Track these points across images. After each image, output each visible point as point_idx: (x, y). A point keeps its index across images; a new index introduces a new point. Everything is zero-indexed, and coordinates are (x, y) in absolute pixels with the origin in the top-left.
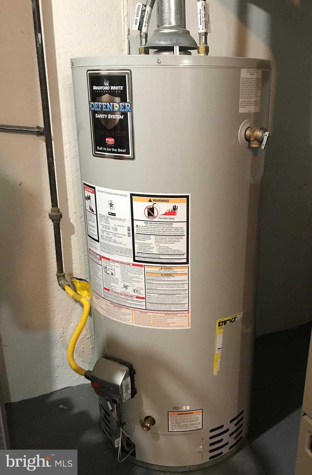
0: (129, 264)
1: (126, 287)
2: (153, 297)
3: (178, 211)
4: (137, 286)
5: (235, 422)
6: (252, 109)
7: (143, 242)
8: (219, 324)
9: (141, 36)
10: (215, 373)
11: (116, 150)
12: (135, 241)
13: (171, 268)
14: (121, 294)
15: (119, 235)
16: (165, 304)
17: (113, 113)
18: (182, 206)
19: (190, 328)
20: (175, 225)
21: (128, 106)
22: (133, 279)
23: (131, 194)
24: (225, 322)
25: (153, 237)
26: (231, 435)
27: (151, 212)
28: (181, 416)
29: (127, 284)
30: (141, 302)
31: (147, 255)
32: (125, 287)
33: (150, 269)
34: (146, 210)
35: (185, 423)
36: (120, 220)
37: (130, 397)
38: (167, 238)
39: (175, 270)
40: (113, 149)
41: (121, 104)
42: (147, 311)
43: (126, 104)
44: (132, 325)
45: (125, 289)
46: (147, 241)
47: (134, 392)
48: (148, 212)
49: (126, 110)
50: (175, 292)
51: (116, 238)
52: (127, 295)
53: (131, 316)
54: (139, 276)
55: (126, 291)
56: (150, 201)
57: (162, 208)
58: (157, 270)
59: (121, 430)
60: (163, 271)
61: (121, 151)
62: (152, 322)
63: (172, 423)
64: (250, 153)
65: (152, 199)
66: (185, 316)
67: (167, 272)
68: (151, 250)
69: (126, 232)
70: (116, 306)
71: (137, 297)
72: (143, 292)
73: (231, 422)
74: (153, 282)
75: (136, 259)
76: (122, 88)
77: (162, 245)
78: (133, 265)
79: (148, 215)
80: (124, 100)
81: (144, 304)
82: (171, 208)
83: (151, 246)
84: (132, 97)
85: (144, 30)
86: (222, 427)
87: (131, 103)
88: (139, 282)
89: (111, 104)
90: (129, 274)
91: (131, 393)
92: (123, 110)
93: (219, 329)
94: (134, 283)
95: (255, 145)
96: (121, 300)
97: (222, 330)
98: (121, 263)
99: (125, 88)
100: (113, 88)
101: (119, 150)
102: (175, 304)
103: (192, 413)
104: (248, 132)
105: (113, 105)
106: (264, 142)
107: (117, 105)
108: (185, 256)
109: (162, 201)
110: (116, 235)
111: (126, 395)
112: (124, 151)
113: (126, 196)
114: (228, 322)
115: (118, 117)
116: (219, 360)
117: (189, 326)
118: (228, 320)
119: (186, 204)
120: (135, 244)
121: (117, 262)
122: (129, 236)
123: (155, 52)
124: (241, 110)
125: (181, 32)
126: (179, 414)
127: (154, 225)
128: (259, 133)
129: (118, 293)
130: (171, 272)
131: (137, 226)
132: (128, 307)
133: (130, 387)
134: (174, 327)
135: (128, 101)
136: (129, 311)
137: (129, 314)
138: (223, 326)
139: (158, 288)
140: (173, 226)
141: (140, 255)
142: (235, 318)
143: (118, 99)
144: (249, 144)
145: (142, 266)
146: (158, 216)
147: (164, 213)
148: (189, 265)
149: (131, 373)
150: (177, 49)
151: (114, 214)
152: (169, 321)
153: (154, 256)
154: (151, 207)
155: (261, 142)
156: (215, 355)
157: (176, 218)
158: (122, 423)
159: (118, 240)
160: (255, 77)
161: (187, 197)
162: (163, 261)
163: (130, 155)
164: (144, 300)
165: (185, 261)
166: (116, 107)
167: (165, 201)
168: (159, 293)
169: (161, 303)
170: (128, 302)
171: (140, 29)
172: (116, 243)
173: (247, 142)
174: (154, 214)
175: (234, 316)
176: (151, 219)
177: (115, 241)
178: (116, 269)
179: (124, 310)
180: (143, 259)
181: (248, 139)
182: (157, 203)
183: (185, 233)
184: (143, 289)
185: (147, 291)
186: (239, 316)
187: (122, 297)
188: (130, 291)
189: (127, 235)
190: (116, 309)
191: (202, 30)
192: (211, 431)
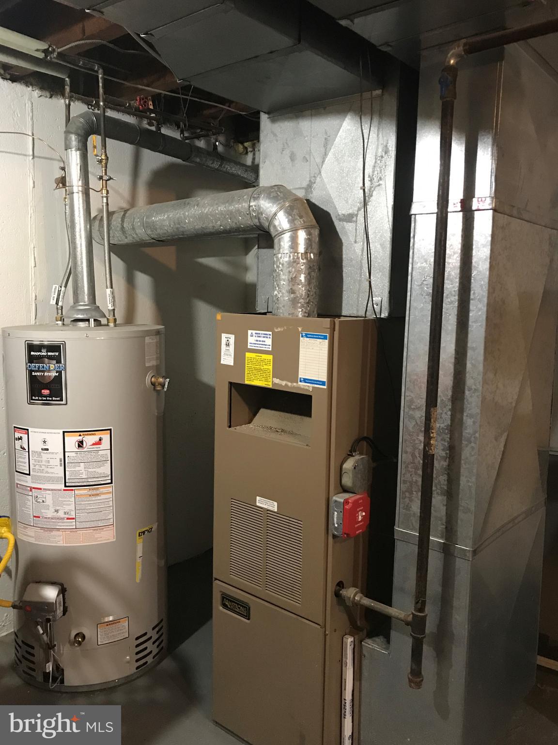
0: (60, 490)
1: (57, 511)
2: (82, 516)
3: (103, 442)
4: (67, 508)
5: (157, 629)
6: (154, 363)
7: (74, 469)
8: (139, 534)
9: (57, 308)
10: (138, 580)
11: (51, 399)
12: (66, 469)
13: (98, 489)
14: (52, 519)
15: (51, 467)
16: (93, 521)
17: (49, 371)
18: (106, 437)
19: (115, 540)
20: (101, 453)
21: (62, 366)
22: (64, 503)
23: (63, 432)
24: (144, 532)
25: (82, 465)
26: (154, 643)
27: (80, 444)
28: (109, 626)
29: (58, 508)
30: (72, 522)
31: (77, 480)
32: (55, 511)
33: (79, 492)
34: (77, 443)
35: (113, 634)
36: (53, 453)
37: (62, 615)
38: (94, 463)
39: (101, 490)
40: (48, 398)
41: (56, 365)
42: (77, 530)
43: (61, 365)
44: (62, 545)
45: (56, 513)
46: (77, 469)
47: (65, 611)
48: (78, 444)
49: (61, 369)
50: (102, 509)
51: (48, 469)
52: (58, 519)
53: (62, 537)
54: (69, 499)
55: (57, 515)
56: (80, 435)
57: (89, 440)
58: (86, 492)
59: (52, 652)
60: (90, 492)
61: (56, 399)
62: (81, 539)
63: (101, 635)
64: (155, 394)
65: (81, 433)
66: (111, 530)
67: (94, 492)
68: (81, 476)
69: (58, 463)
70: (47, 531)
71: (68, 519)
72: (73, 513)
73: (153, 629)
74: (83, 503)
75: (67, 485)
76: (57, 354)
77: (90, 470)
78: (64, 490)
79: (79, 447)
80: (59, 362)
81: (74, 523)
82: (98, 440)
83: (81, 472)
84: (66, 360)
85: (60, 304)
86: (145, 634)
87: (65, 365)
88: (70, 505)
89: (48, 365)
90: (60, 499)
91: (63, 611)
92: (58, 369)
93: (139, 539)
94: (65, 506)
95: (159, 388)
96: (52, 524)
97: (141, 540)
98: (52, 490)
99: (60, 354)
100: (49, 354)
101: (54, 398)
102: (101, 520)
103: (119, 622)
104: (153, 379)
105: (49, 366)
106: (166, 386)
107: (53, 366)
108: (110, 478)
109: (90, 435)
110: (49, 467)
111: (59, 611)
112: (58, 399)
113: (59, 433)
114: (146, 532)
115: (54, 374)
116: (140, 568)
117: (114, 539)
118: (146, 530)
119: (109, 435)
120: (67, 472)
121: (49, 490)
122: (61, 466)
123: (72, 321)
124: (147, 365)
125: (93, 308)
126: (107, 625)
127: (83, 454)
128: (161, 380)
129: (49, 518)
130: (98, 492)
131: (68, 457)
132: (58, 530)
133: (62, 604)
134: (101, 541)
135: (62, 363)
136: (60, 533)
137: (60, 536)
138: (143, 536)
139: (87, 508)
140: (99, 454)
141: (71, 481)
142: (151, 529)
143: (54, 362)
144: (154, 388)
145: (72, 490)
146: (87, 447)
147: (91, 444)
148: (113, 484)
149: (63, 591)
150: (92, 321)
151: (47, 450)
152: (97, 536)
153: (84, 480)
154: (81, 440)
155: (163, 386)
156: (137, 563)
157: (102, 447)
158: (53, 645)
159: (50, 470)
160: (155, 341)
161: (110, 430)
162: (91, 484)
163: (64, 402)
164: (74, 520)
165: (110, 481)
166: (52, 367)
167: (93, 434)
168: (88, 512)
169: (90, 520)
170: (59, 524)
171: (57, 303)
172: (49, 473)
173: (153, 386)
174: (83, 445)
175: (150, 527)
176: (81, 449)
177: (47, 472)
178: (47, 497)
179: (54, 533)
180: (73, 484)
181: (153, 384)
182: (86, 436)
183: (109, 459)
184: (73, 511)
185: (77, 511)
186: (155, 527)
187: (53, 521)
188: (61, 514)
189: (59, 465)
190: (47, 534)
191: (110, 307)
192: (137, 639)
